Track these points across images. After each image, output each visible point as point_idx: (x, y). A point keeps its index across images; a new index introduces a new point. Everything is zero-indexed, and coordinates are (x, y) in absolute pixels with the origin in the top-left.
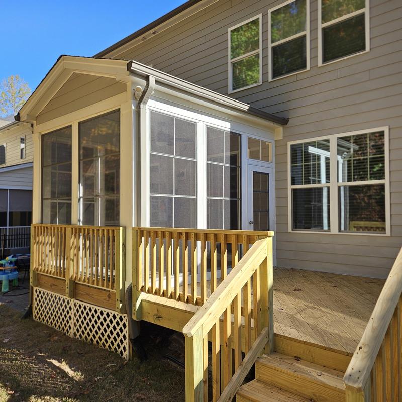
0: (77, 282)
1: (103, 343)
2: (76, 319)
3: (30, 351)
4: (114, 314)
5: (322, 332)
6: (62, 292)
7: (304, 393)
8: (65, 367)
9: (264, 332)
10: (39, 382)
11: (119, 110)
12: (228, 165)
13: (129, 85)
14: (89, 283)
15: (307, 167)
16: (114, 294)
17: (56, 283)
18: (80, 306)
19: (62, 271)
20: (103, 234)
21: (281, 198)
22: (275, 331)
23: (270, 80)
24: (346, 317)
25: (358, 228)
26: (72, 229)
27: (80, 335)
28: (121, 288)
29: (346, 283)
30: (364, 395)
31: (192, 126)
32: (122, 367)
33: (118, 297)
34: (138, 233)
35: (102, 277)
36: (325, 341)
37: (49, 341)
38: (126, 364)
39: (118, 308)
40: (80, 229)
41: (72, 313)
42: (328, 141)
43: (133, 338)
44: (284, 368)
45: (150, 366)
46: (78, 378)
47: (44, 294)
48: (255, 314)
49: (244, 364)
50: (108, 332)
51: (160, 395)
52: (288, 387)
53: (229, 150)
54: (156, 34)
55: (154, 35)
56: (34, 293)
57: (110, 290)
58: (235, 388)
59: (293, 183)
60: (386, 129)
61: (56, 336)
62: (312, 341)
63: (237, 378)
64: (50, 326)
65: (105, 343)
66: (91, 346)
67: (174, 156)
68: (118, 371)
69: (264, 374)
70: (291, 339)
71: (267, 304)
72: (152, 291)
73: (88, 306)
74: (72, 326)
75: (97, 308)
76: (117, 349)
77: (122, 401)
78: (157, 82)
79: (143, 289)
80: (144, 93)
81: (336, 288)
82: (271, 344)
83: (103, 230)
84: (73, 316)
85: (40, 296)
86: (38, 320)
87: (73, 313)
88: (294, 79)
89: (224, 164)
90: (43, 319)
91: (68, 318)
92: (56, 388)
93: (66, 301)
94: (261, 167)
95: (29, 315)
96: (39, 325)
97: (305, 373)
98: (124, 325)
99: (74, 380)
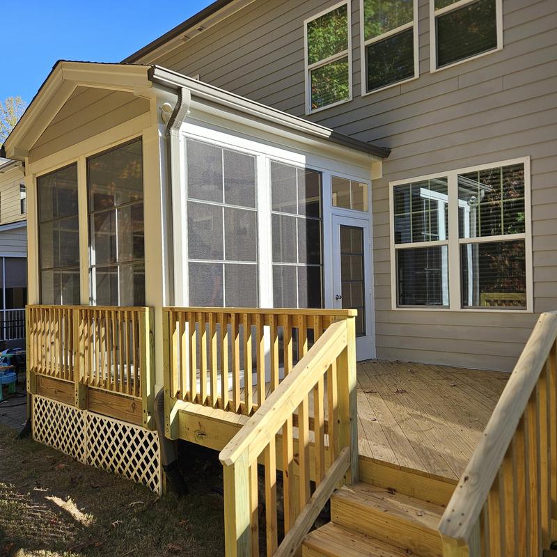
0: (89, 386)
1: (127, 472)
2: (90, 438)
3: (24, 485)
4: (141, 431)
5: (428, 453)
6: (70, 400)
7: (397, 540)
8: (71, 507)
9: (344, 453)
10: (33, 530)
11: (140, 138)
12: (304, 217)
13: (153, 101)
14: (105, 387)
15: (417, 218)
16: (140, 402)
17: (62, 388)
18: (95, 421)
19: (69, 371)
20: (123, 318)
21: (380, 262)
22: (361, 452)
23: (364, 93)
24: (464, 429)
25: (492, 303)
26: (81, 311)
27: (96, 461)
28: (148, 393)
29: (471, 381)
30: (468, 549)
31: (250, 161)
32: (151, 506)
33: (145, 407)
34: (171, 316)
35: (124, 378)
36: (430, 465)
37: (53, 469)
38: (157, 501)
39: (145, 422)
40: (92, 311)
41: (84, 429)
42: (445, 179)
43: (166, 465)
44: (370, 505)
45: (192, 503)
46: (88, 522)
47: (46, 403)
48: (330, 429)
49: (313, 501)
50: (134, 456)
51: (202, 545)
52: (376, 532)
53: (304, 196)
54: (203, 31)
55: (200, 33)
56: (34, 402)
57: (135, 397)
58: (299, 535)
59: (398, 241)
60: (526, 161)
61: (62, 463)
62: (411, 466)
63: (303, 521)
64: (56, 448)
65: (130, 472)
66: (111, 476)
67: (224, 204)
68: (145, 511)
69: (343, 515)
70: (383, 463)
71: (348, 414)
72: (191, 399)
73: (106, 420)
74: (85, 448)
75: (118, 422)
76: (146, 479)
77: (147, 554)
78: (194, 97)
79: (179, 394)
80: (175, 113)
81: (455, 388)
82: (354, 471)
83: (123, 312)
84: (85, 434)
85: (41, 407)
86: (40, 441)
87: (86, 431)
88: (397, 91)
89: (297, 216)
90: (47, 439)
91: (79, 437)
92: (56, 537)
93: (76, 413)
94: (352, 218)
95: (28, 435)
96: (41, 447)
97: (399, 513)
98: (155, 446)
99: (83, 526)
